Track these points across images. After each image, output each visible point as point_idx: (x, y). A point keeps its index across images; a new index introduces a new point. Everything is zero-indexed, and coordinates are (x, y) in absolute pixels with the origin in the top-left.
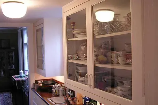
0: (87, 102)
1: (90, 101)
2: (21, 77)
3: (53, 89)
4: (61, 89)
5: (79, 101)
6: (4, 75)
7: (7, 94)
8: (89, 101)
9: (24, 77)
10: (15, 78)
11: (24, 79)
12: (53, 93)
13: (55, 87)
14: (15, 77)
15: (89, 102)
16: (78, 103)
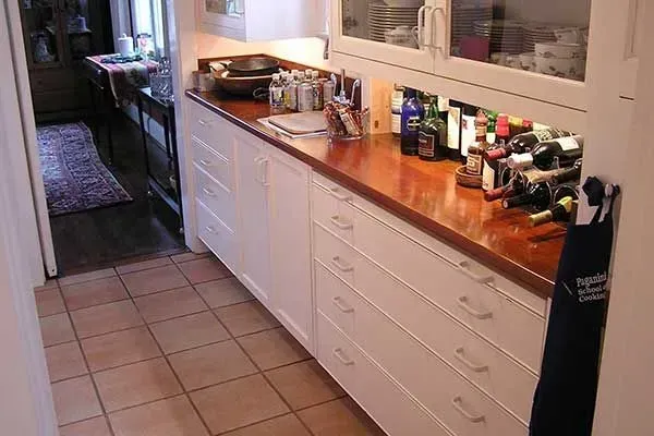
0: (411, 122)
1: (422, 117)
2: (128, 60)
3: (274, 89)
4: (305, 87)
5: (377, 124)
6: (53, 57)
7: (72, 131)
8: (417, 118)
9: (138, 59)
10: (102, 65)
11: (139, 66)
12: (273, 101)
13: (283, 80)
14: (106, 61)
15: (418, 122)
16: (372, 130)
